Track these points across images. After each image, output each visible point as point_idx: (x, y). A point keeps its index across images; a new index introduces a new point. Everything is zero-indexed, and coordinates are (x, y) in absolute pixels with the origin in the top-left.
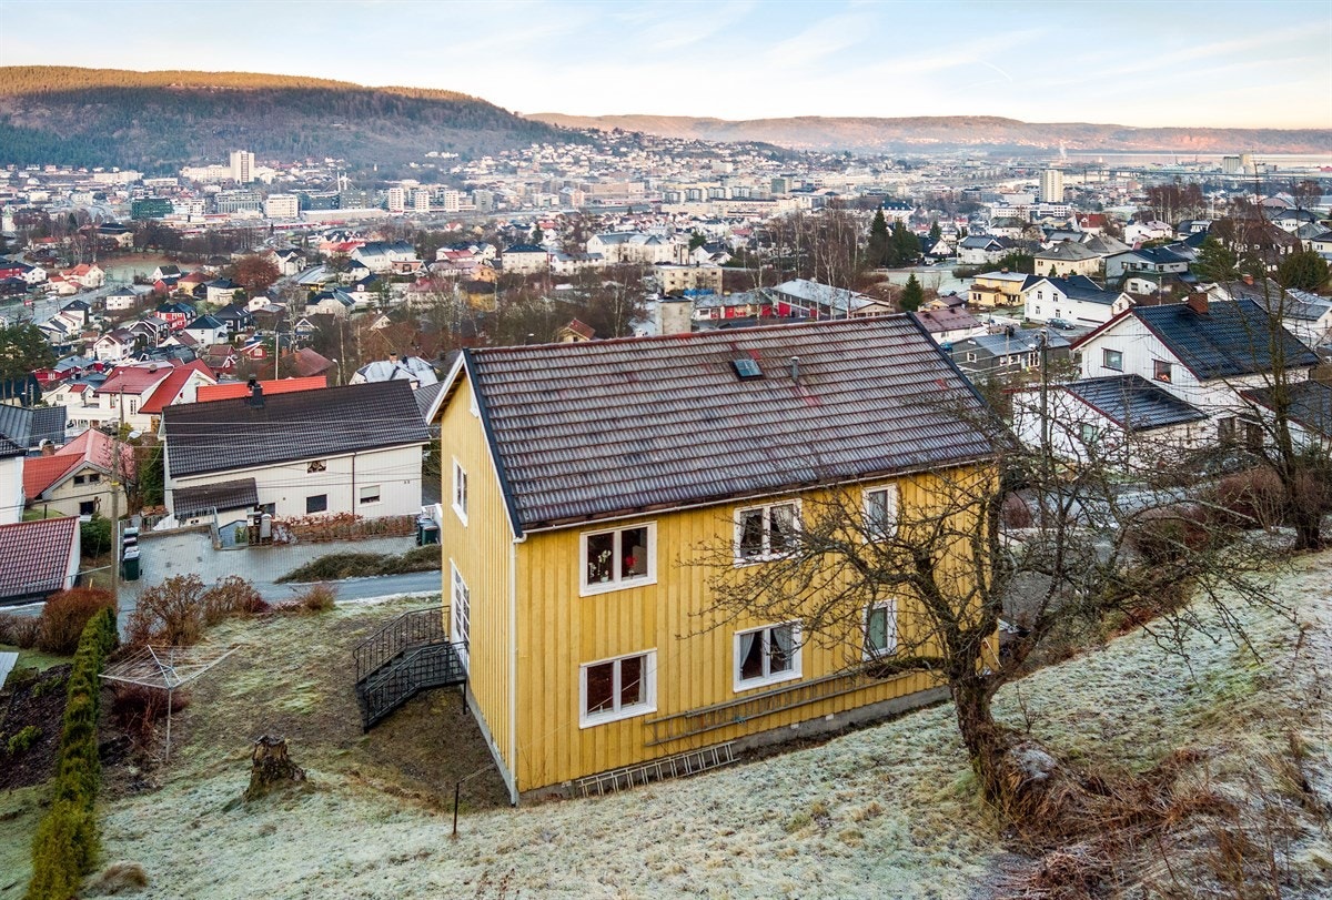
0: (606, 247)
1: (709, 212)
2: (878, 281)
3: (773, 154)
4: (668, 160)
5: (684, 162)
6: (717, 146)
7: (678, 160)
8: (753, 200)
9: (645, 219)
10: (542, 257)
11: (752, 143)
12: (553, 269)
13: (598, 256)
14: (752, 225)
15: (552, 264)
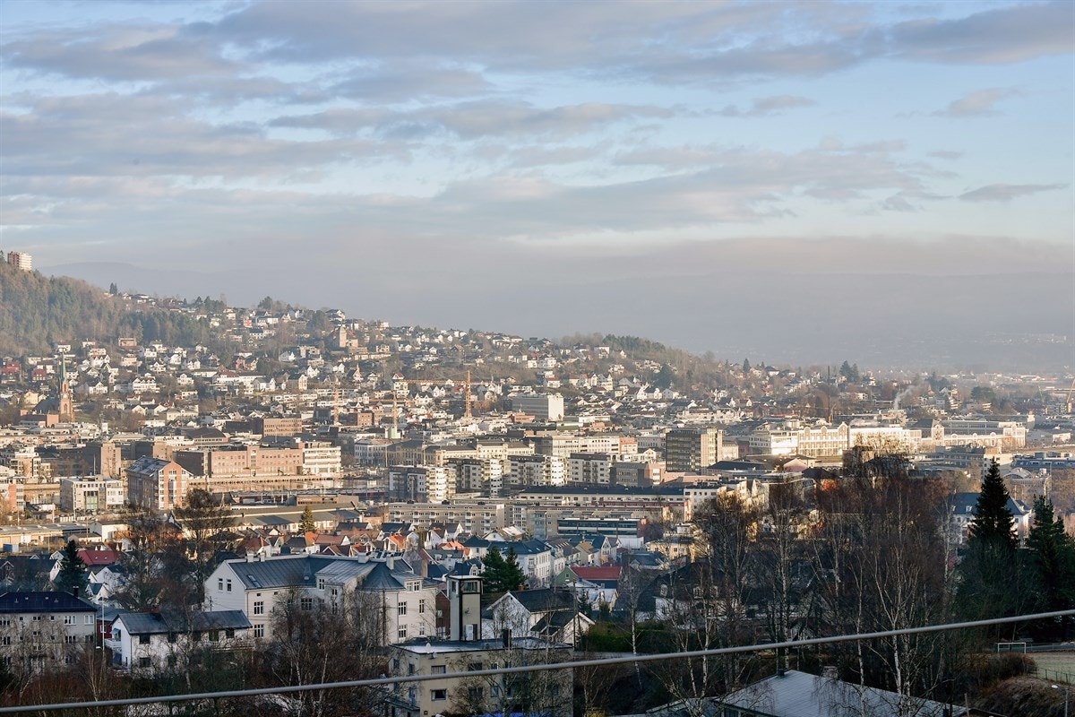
0: (253, 597)
1: (509, 524)
2: (1006, 675)
3: (664, 369)
4: (401, 387)
5: (438, 393)
6: (518, 350)
7: (425, 386)
8: (621, 490)
9: (346, 541)
10: (81, 625)
11: (609, 340)
12: (114, 657)
13: (235, 619)
14: (626, 556)
15: (111, 643)
